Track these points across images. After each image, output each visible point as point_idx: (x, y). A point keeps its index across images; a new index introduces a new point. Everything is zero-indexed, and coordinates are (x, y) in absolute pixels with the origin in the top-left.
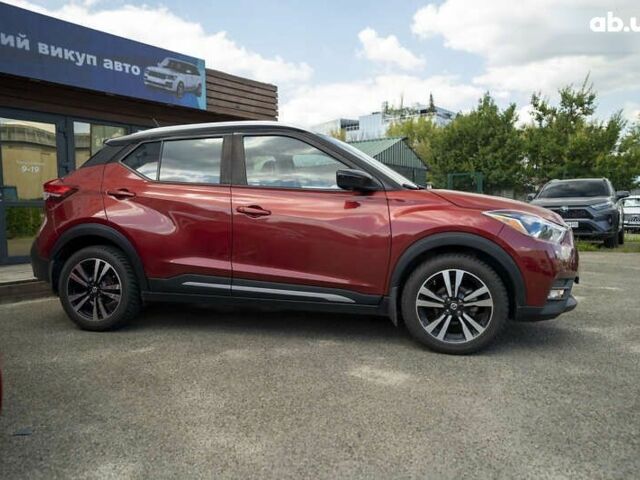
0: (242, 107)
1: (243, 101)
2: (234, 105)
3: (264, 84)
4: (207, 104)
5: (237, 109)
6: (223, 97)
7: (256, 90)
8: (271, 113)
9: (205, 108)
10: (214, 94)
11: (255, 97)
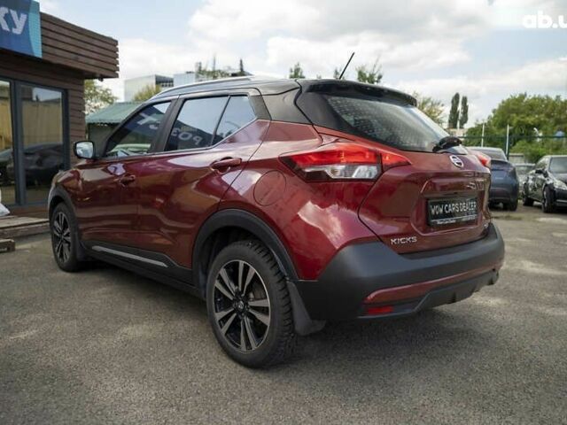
0: (82, 59)
1: (83, 52)
2: (73, 56)
3: (103, 36)
4: (43, 52)
5: (76, 60)
6: (61, 45)
7: (96, 42)
8: (112, 68)
9: (40, 56)
10: (50, 42)
11: (96, 49)
